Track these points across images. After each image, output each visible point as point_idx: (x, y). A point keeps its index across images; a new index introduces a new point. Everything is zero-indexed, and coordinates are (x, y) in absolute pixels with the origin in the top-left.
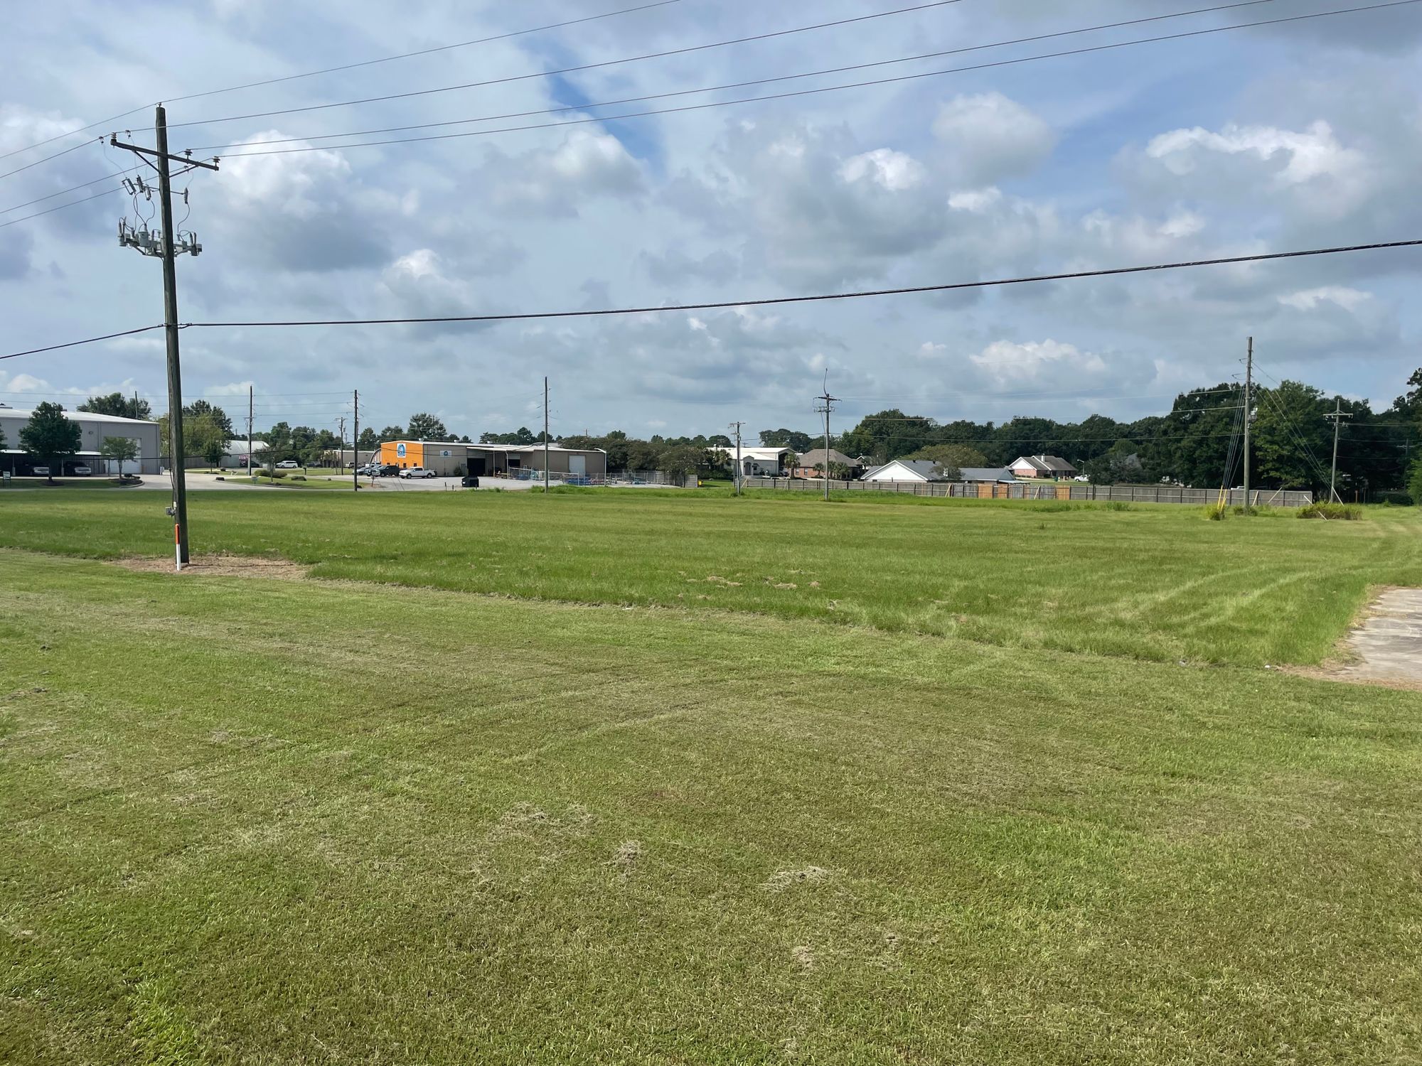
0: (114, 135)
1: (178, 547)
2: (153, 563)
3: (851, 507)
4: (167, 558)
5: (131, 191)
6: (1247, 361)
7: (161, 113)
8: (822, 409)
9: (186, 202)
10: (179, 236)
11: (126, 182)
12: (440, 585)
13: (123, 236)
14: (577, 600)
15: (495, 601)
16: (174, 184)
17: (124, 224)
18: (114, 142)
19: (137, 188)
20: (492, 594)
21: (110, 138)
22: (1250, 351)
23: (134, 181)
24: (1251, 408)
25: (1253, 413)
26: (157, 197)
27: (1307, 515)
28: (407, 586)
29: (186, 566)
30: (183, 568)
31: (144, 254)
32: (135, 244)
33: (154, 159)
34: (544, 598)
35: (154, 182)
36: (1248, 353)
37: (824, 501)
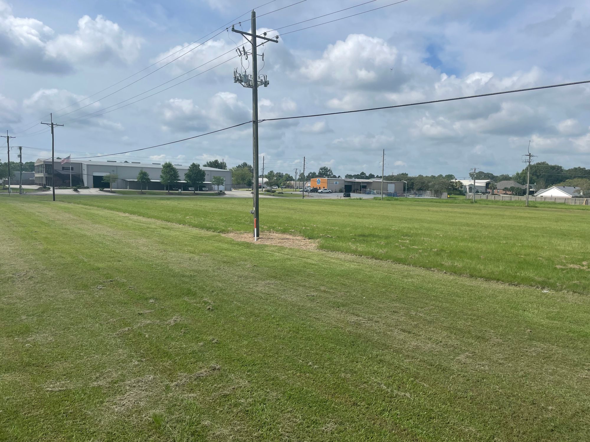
0: (233, 26)
1: (255, 229)
5: (240, 54)
7: (254, 14)
8: (527, 161)
9: (263, 60)
10: (259, 77)
11: (238, 50)
17: (236, 72)
18: (233, 30)
30: (257, 239)
31: (244, 87)
32: (241, 81)
37: (526, 206)
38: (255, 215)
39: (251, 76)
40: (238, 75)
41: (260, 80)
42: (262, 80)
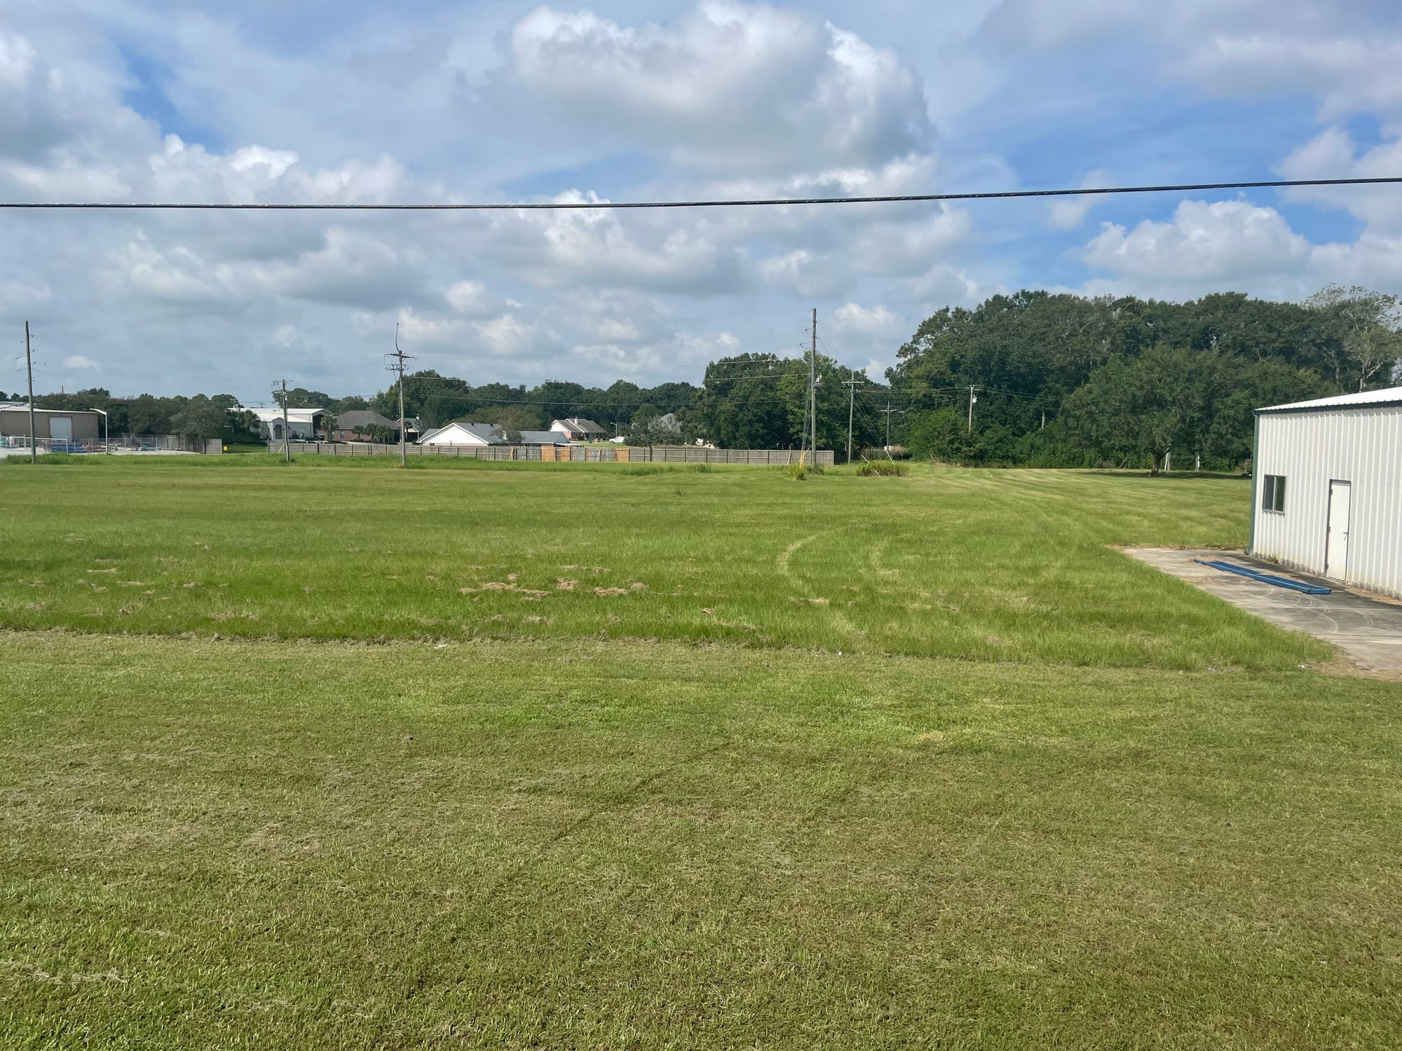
6: (812, 331)
22: (815, 322)
24: (816, 377)
25: (818, 380)
27: (867, 473)
36: (813, 324)
37: (401, 467)
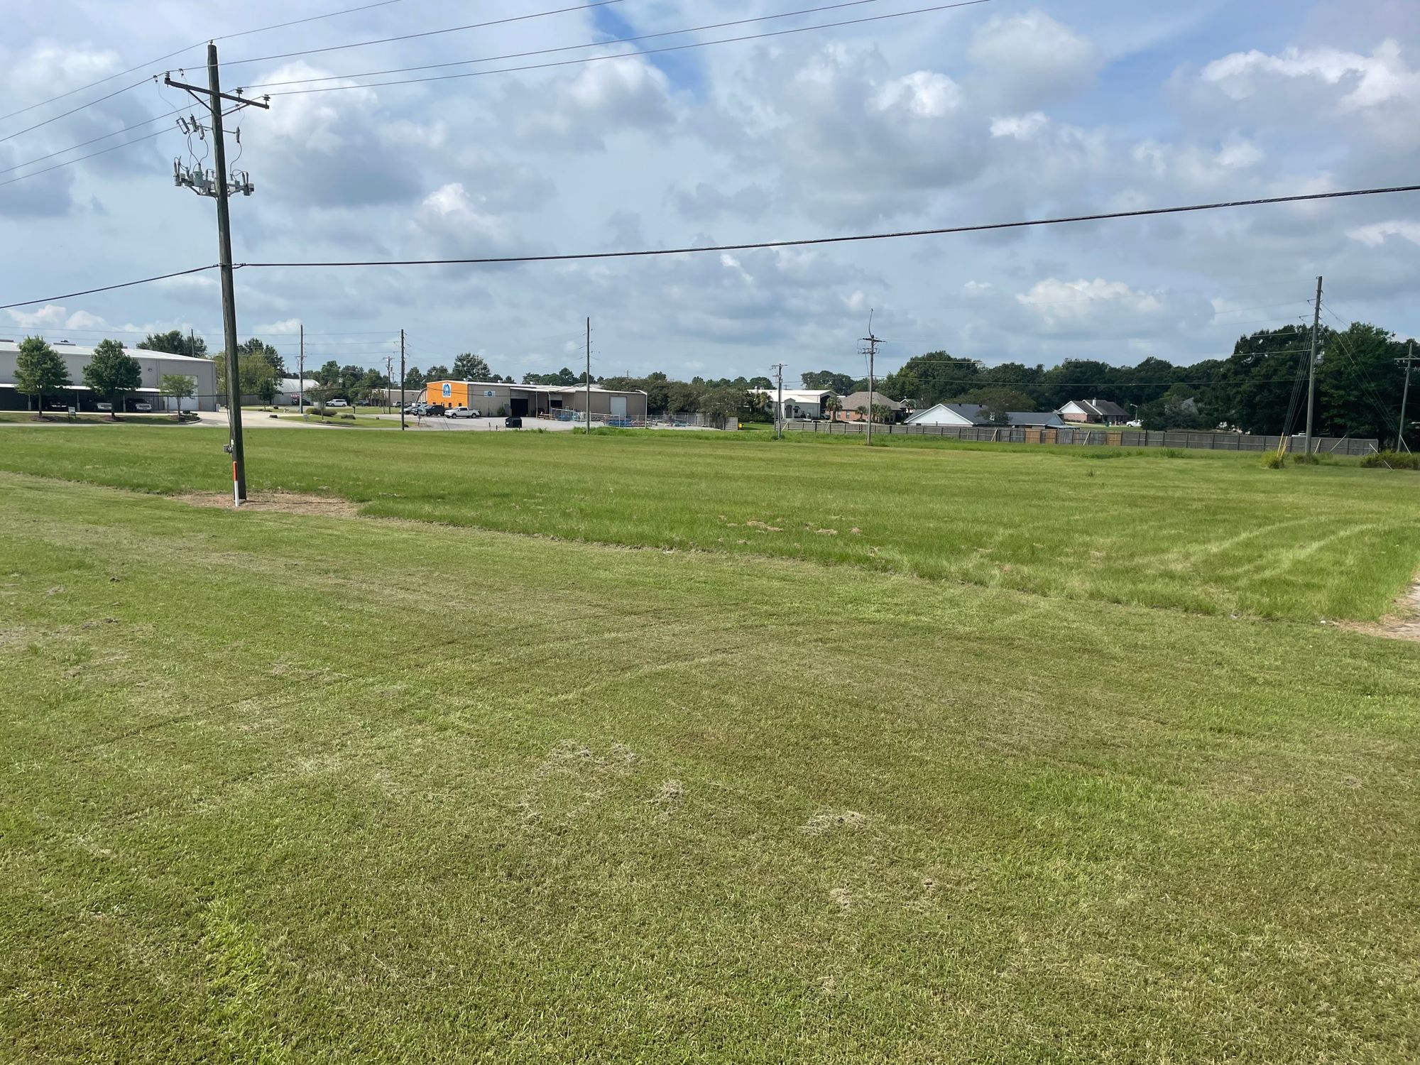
0: (168, 74)
1: (236, 483)
2: (212, 498)
3: (894, 452)
4: (225, 493)
5: (185, 130)
6: (1315, 302)
7: (213, 50)
8: (867, 351)
9: (238, 142)
10: (232, 175)
11: (180, 121)
12: (486, 525)
13: (178, 176)
14: (619, 542)
15: (540, 542)
16: (227, 123)
17: (179, 164)
18: (168, 81)
19: (191, 127)
20: (536, 535)
21: (164, 77)
22: (1319, 291)
23: (188, 120)
24: (1317, 352)
25: (1319, 357)
26: (210, 136)
28: (455, 526)
29: (244, 502)
30: (241, 504)
31: (198, 194)
32: (190, 184)
33: (206, 98)
34: (587, 540)
35: (207, 121)
36: (1316, 293)
37: (866, 445)
38: (235, 455)
39: (213, 172)
40: (185, 173)
41: (233, 183)
42: (237, 183)
